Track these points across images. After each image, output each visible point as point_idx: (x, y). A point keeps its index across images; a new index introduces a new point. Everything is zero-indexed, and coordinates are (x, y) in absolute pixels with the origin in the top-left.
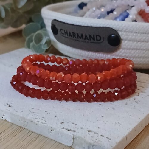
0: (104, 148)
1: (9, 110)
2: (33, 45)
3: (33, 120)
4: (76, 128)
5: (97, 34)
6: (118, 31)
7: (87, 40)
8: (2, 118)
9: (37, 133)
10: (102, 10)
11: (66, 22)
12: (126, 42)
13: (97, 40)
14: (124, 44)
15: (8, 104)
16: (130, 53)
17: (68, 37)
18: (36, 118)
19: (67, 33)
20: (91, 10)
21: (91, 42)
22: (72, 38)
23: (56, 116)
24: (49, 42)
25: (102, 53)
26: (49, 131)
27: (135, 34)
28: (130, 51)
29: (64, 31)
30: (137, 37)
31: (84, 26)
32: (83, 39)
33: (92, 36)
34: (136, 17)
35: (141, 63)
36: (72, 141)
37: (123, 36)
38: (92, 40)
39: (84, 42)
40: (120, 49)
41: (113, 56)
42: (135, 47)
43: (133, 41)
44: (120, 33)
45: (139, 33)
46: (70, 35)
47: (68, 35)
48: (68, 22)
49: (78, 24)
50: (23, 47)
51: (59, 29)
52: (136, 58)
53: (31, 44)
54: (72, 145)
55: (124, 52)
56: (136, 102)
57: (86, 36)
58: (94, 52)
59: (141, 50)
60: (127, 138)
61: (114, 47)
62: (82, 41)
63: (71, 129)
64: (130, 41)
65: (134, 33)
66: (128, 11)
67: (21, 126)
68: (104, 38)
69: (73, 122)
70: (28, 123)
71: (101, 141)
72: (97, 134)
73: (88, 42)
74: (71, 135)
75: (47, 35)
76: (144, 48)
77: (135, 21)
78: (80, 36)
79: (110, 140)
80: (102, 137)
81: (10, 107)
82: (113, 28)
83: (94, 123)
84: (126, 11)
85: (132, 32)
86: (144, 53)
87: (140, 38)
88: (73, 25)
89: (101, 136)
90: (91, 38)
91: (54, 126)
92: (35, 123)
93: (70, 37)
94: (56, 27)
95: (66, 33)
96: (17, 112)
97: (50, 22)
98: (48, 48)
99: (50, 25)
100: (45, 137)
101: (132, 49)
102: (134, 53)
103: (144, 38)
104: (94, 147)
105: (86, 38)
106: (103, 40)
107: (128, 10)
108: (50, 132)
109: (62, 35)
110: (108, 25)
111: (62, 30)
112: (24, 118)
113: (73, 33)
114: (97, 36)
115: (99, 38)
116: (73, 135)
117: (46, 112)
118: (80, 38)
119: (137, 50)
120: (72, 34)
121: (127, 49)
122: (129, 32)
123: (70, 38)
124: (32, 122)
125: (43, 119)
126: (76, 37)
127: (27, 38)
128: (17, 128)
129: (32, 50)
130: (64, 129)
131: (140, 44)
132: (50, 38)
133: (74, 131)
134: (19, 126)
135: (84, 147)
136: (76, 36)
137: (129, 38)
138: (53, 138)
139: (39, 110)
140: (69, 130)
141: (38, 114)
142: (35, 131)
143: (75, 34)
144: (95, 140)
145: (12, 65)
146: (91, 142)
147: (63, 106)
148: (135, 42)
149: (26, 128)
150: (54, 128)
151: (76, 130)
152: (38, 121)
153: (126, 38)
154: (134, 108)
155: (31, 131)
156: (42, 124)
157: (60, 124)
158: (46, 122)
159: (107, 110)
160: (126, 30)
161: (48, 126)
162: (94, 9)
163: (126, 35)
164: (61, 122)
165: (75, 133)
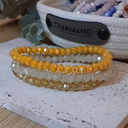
1: (9, 100)
2: (29, 35)
3: (31, 109)
4: (71, 118)
5: (88, 29)
6: (107, 26)
7: (78, 34)
8: (2, 106)
9: (35, 122)
10: (92, 4)
11: (59, 17)
12: (114, 36)
13: (88, 34)
14: (112, 38)
15: (7, 94)
16: (117, 46)
18: (34, 108)
19: (60, 26)
20: (81, 5)
21: (82, 36)
22: (65, 31)
23: (52, 106)
24: (44, 34)
26: (45, 121)
27: (122, 29)
28: (118, 44)
29: (58, 24)
30: (124, 32)
31: (76, 21)
32: (75, 32)
33: (84, 30)
34: (123, 13)
37: (112, 30)
38: (83, 34)
39: (76, 35)
40: (109, 42)
42: (122, 41)
43: (120, 35)
44: (109, 28)
45: (126, 28)
46: (63, 28)
48: (61, 16)
49: (71, 19)
51: (53, 22)
52: (123, 50)
53: (27, 34)
55: (113, 45)
56: (124, 92)
57: (78, 30)
61: (103, 41)
62: (74, 34)
63: (66, 120)
64: (118, 35)
65: (122, 28)
66: (115, 7)
67: (20, 114)
68: (94, 32)
69: (68, 112)
70: (26, 112)
72: (90, 124)
75: (42, 27)
78: (72, 29)
81: (9, 96)
82: (103, 24)
83: (87, 113)
84: (113, 6)
85: (120, 27)
87: (127, 33)
88: (66, 19)
89: (94, 126)
90: (83, 32)
91: (51, 117)
92: (32, 112)
93: (63, 30)
94: (50, 20)
96: (16, 101)
97: (45, 15)
98: (42, 39)
99: (45, 18)
100: (42, 126)
101: (120, 43)
102: (121, 46)
105: (78, 31)
106: (94, 34)
107: (115, 5)
108: (47, 122)
110: (98, 20)
111: (56, 24)
112: (23, 108)
113: (66, 26)
114: (88, 30)
116: (68, 125)
117: (42, 101)
118: (73, 31)
119: (124, 43)
120: (65, 28)
121: (115, 43)
122: (118, 27)
124: (30, 111)
125: (40, 109)
126: (68, 31)
127: (23, 29)
128: (17, 116)
129: (28, 40)
130: (60, 119)
131: (127, 38)
132: (44, 30)
133: (69, 121)
134: (18, 115)
136: (69, 29)
137: (117, 33)
138: (49, 127)
139: (36, 99)
140: (65, 120)
141: (35, 104)
142: (32, 119)
143: (68, 27)
147: (58, 96)
148: (123, 37)
149: (24, 116)
150: (50, 118)
151: (71, 120)
152: (36, 111)
153: (114, 32)
154: (122, 99)
155: (29, 120)
156: (39, 114)
157: (56, 114)
158: (43, 112)
159: (98, 100)
160: (115, 25)
161: (45, 116)
162: (84, 3)
163: (115, 30)
164: (57, 112)
165: (71, 123)
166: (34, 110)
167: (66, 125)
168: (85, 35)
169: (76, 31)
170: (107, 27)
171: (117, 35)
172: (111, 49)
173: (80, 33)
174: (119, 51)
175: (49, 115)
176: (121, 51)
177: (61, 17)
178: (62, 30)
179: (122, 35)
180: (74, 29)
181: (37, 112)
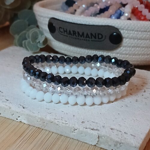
0: (132, 145)
1: (25, 112)
3: (53, 120)
7: (88, 39)
11: (65, 21)
12: (127, 40)
13: (99, 38)
14: (125, 41)
15: (21, 106)
16: (130, 51)
17: (68, 35)
18: (55, 119)
19: (66, 31)
23: (74, 116)
25: (101, 51)
26: (71, 131)
27: (136, 33)
28: (131, 48)
29: (64, 29)
30: (138, 35)
31: (85, 25)
32: (84, 37)
33: (94, 35)
35: (139, 60)
36: (97, 140)
37: (125, 34)
38: (93, 39)
39: (85, 40)
40: (121, 47)
41: (114, 53)
42: (136, 45)
43: (133, 39)
44: (122, 32)
45: (140, 31)
46: (70, 33)
47: (67, 34)
49: (79, 22)
51: (57, 27)
52: (136, 55)
54: (97, 144)
55: (125, 50)
56: (145, 98)
57: (87, 34)
58: (94, 50)
59: (141, 47)
61: (115, 45)
62: (82, 39)
63: (93, 128)
64: (131, 39)
65: (136, 31)
66: (121, 9)
67: (39, 127)
68: (106, 36)
70: (47, 123)
71: (127, 139)
72: (120, 131)
73: (89, 40)
74: (95, 134)
76: (144, 46)
77: (130, 19)
78: (81, 34)
79: (135, 137)
82: (115, 27)
83: (113, 121)
84: (119, 9)
85: (133, 30)
86: (143, 51)
87: (141, 36)
89: (125, 133)
90: (93, 37)
91: (76, 126)
92: (55, 123)
94: (54, 25)
96: (34, 113)
97: (48, 20)
99: (47, 23)
100: (66, 137)
101: (133, 47)
102: (134, 50)
103: (144, 36)
104: (121, 144)
105: (88, 36)
106: (105, 38)
108: (73, 132)
109: (61, 33)
111: (61, 29)
112: (42, 119)
114: (99, 34)
115: (100, 36)
116: (98, 134)
117: (63, 112)
118: (81, 36)
119: (137, 47)
120: (72, 32)
121: (128, 47)
122: (131, 30)
123: (70, 36)
124: (52, 122)
125: (63, 119)
126: (76, 36)
130: (87, 128)
131: (140, 41)
133: (98, 130)
134: (37, 127)
136: (77, 34)
137: (130, 37)
138: (75, 138)
139: (55, 110)
141: (56, 114)
143: (76, 32)
144: (121, 138)
145: (9, 65)
146: (118, 140)
148: (136, 40)
150: (76, 128)
151: (99, 128)
152: (58, 122)
153: (127, 36)
154: (145, 105)
155: (51, 132)
156: (63, 124)
157: (81, 124)
158: (67, 122)
159: (121, 107)
160: (128, 28)
161: (71, 126)
163: (128, 33)
164: (81, 121)
165: (100, 132)
167: (95, 133)
168: (95, 40)
170: (120, 30)
171: (129, 39)
172: (123, 54)
173: (89, 38)
174: (131, 56)
175: (75, 125)
176: (134, 56)
177: (67, 21)
178: (69, 36)
179: (136, 39)
180: (83, 34)
181: (60, 122)
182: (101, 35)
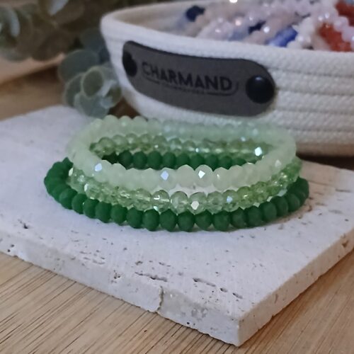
0: (226, 313)
1: (24, 235)
2: (82, 98)
3: (75, 255)
4: (168, 273)
5: (223, 76)
6: (268, 68)
7: (200, 89)
8: (9, 251)
9: (84, 285)
10: (238, 23)
11: (154, 48)
12: (287, 93)
13: (223, 88)
14: (282, 98)
15: (21, 222)
16: (296, 118)
17: (159, 80)
18: (82, 252)
19: (157, 72)
20: (213, 24)
21: (209, 93)
22: (169, 83)
23: (125, 249)
24: (116, 92)
25: (233, 117)
26: (109, 280)
27: (306, 77)
28: (296, 113)
29: (151, 67)
30: (310, 83)
32: (192, 85)
34: (313, 40)
35: (319, 141)
36: (159, 300)
37: (281, 80)
38: (212, 89)
40: (274, 109)
42: (307, 106)
43: (301, 92)
44: (274, 74)
45: (315, 74)
46: (163, 77)
47: (158, 77)
48: (159, 47)
49: (181, 51)
50: (58, 102)
51: (139, 62)
52: (309, 130)
53: (77, 97)
54: (159, 309)
55: (283, 117)
56: (302, 223)
57: (199, 79)
58: (216, 116)
59: (321, 112)
60: (277, 296)
61: (259, 105)
62: (189, 90)
63: (156, 276)
64: (296, 91)
65: (305, 74)
67: (49, 268)
68: (238, 84)
69: (162, 261)
70: (64, 261)
71: (221, 301)
72: (214, 286)
74: (155, 288)
75: (112, 75)
76: (328, 108)
77: (311, 48)
79: (239, 299)
80: (223, 292)
81: (26, 227)
82: (259, 63)
83: (208, 264)
84: (290, 27)
85: (299, 72)
86: (325, 120)
87: (319, 85)
88: (170, 54)
89: (222, 290)
90: (210, 85)
91: (121, 270)
92: (79, 261)
93: (164, 81)
94: (133, 58)
95: (155, 71)
96: (42, 238)
97: (121, 46)
98: (113, 105)
99: (121, 53)
100: (101, 292)
101: (300, 111)
102: (304, 118)
103: (326, 85)
104: (205, 312)
105: (199, 83)
106: (237, 89)
107: (294, 23)
108: (112, 281)
109: (146, 76)
110: (248, 54)
112: (55, 252)
113: (170, 71)
114: (222, 79)
115: (226, 84)
116: (161, 287)
117: (104, 239)
118: (186, 83)
119: (311, 112)
121: (290, 111)
122: (294, 72)
123: (163, 84)
124: (73, 259)
125: (98, 254)
126: (176, 82)
127: (68, 85)
129: (78, 110)
130: (142, 275)
131: (317, 98)
132: (118, 83)
133: (164, 280)
134: (45, 270)
135: (184, 314)
137: (293, 86)
138: (117, 295)
140: (153, 276)
141: (86, 243)
142: (79, 279)
143: (175, 73)
144: (208, 298)
145: (32, 142)
146: (199, 302)
148: (307, 95)
149: (60, 272)
150: (120, 273)
151: (168, 277)
152: (86, 258)
153: (287, 85)
154: (296, 237)
155: (72, 280)
156: (94, 264)
157: (135, 265)
158: (103, 261)
159: (238, 239)
160: (287, 66)
161: (109, 267)
162: (220, 20)
163: (288, 78)
164: (136, 261)
165: (167, 283)
166: (83, 256)
167: (155, 286)
168: (216, 91)
169: (194, 82)
170: (269, 71)
171: (291, 91)
173: (203, 87)
174: (299, 132)
175: (118, 266)
176: (305, 133)
177: (158, 49)
178: (161, 81)
179: (306, 92)
180: (190, 77)
181: (89, 259)
182: (229, 80)
